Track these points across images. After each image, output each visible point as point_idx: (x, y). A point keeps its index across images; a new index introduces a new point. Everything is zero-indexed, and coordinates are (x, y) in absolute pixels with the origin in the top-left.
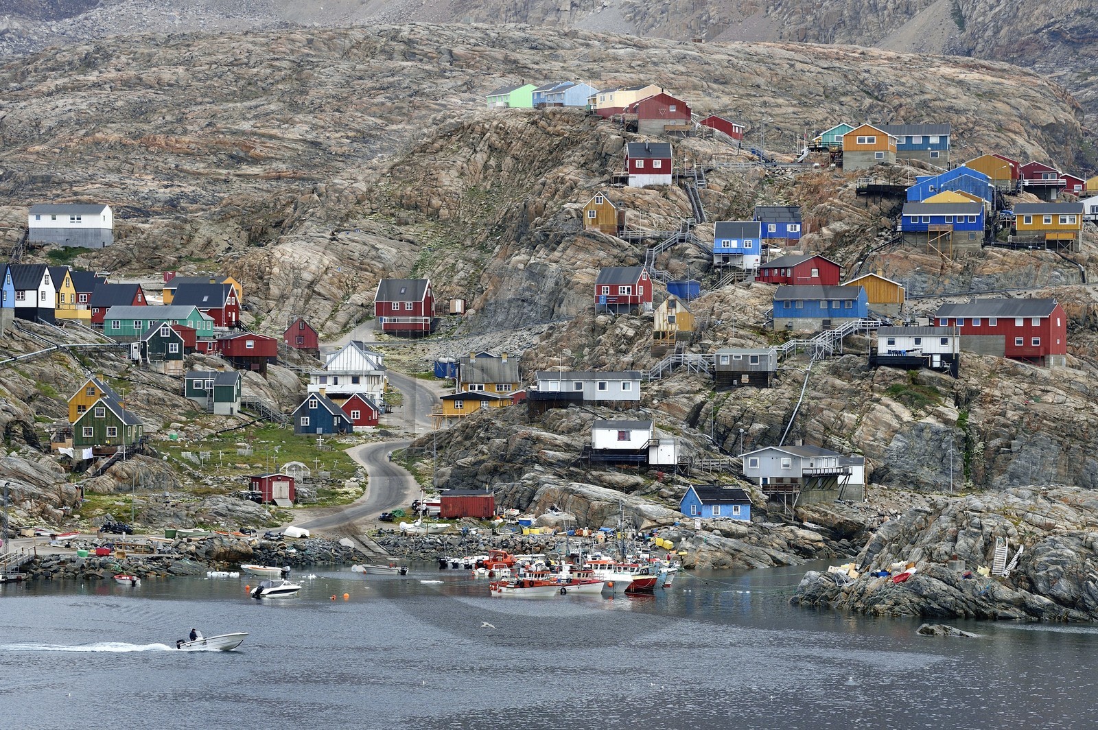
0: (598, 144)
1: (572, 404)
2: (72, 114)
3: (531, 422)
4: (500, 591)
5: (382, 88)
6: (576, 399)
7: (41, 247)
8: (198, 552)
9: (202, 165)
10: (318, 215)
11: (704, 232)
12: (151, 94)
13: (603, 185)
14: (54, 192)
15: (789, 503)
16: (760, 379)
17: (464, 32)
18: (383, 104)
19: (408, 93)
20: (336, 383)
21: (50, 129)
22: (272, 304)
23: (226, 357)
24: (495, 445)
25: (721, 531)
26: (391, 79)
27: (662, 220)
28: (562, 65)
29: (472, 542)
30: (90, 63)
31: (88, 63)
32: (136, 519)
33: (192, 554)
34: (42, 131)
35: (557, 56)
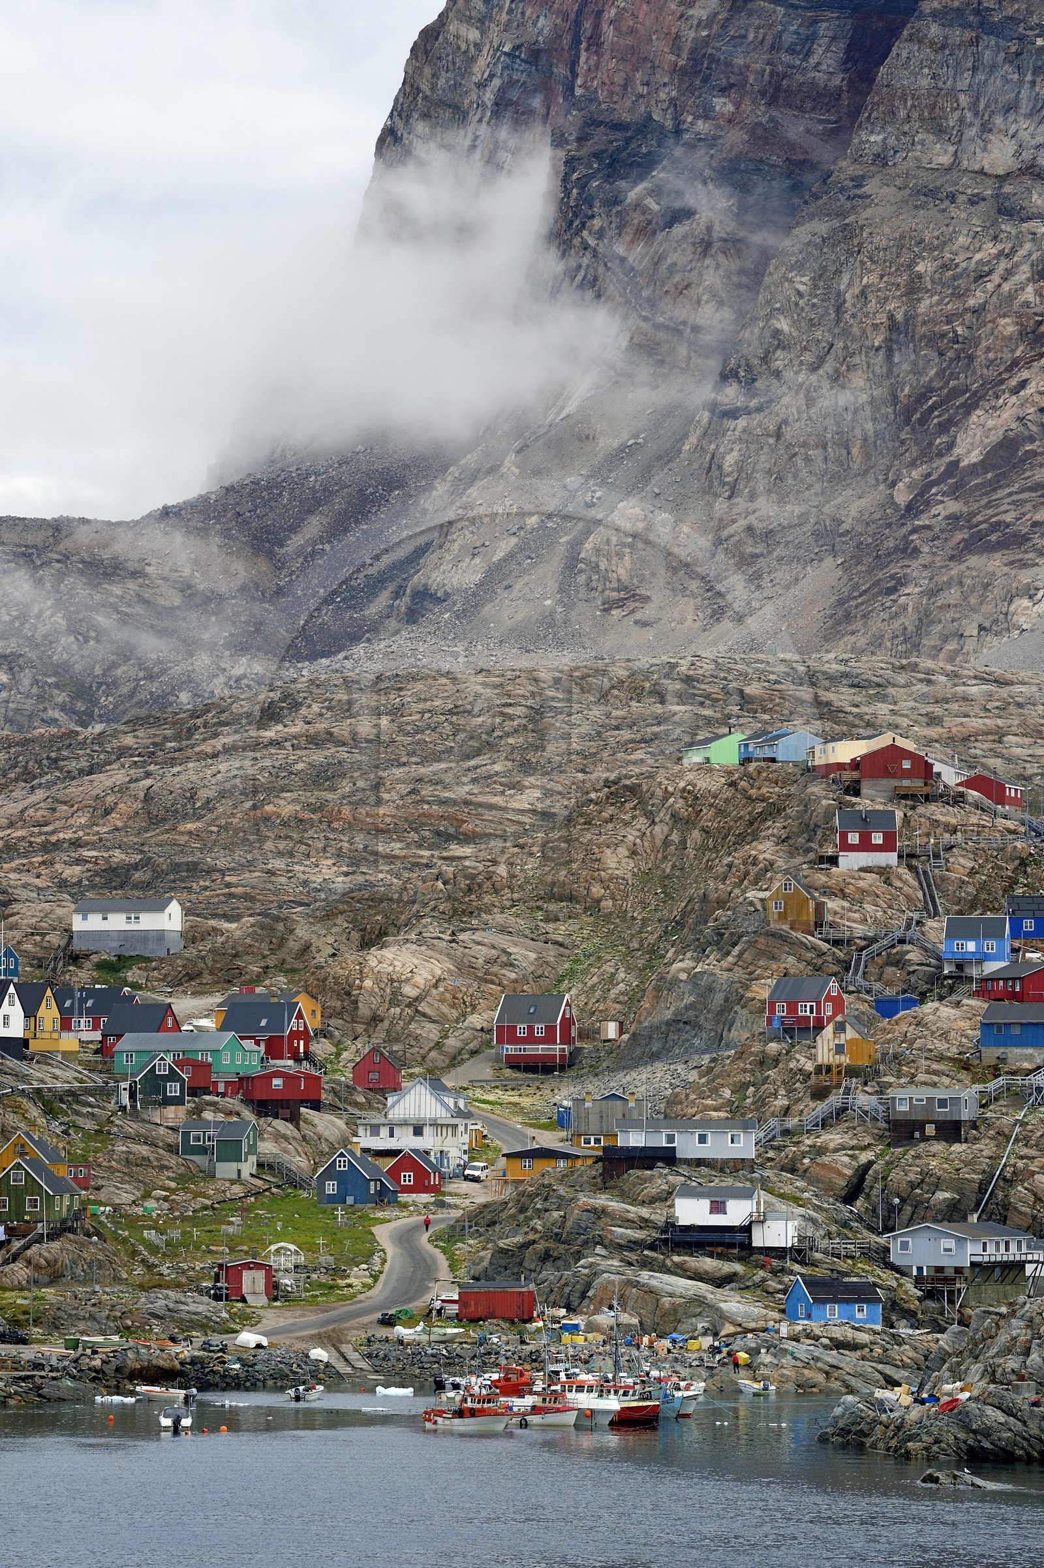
0: (806, 811)
1: (660, 1164)
2: (238, 781)
3: (604, 1188)
4: (435, 1423)
5: (643, 741)
6: (668, 1157)
7: (87, 956)
8: (106, 1368)
9: (399, 845)
10: (441, 908)
11: (935, 928)
12: (343, 753)
13: (804, 866)
14: (202, 883)
15: (951, 1302)
16: (951, 1131)
17: (763, 666)
18: (642, 761)
19: (677, 747)
20: (392, 1135)
21: (208, 801)
22: (360, 1028)
23: (248, 1101)
24: (551, 1220)
25: (831, 1339)
26: (656, 729)
27: (879, 914)
28: (891, 707)
29: (490, 1353)
30: (273, 714)
31: (270, 714)
32: (37, 1322)
33: (96, 1371)
34: (198, 804)
35: (885, 696)
